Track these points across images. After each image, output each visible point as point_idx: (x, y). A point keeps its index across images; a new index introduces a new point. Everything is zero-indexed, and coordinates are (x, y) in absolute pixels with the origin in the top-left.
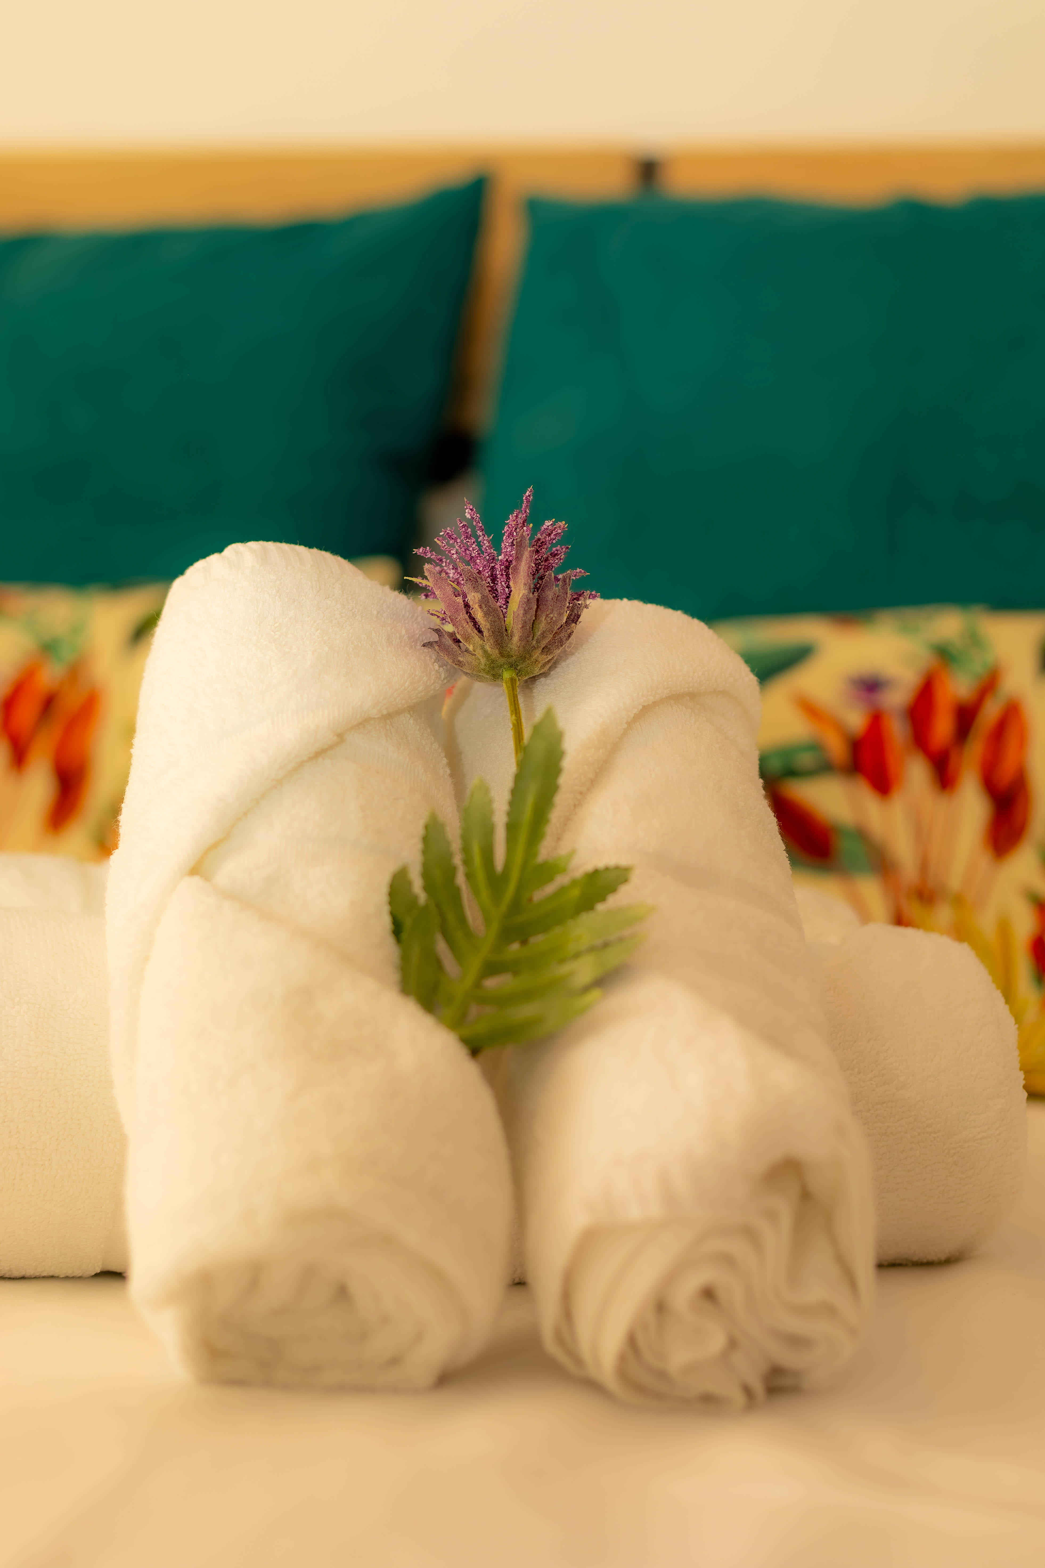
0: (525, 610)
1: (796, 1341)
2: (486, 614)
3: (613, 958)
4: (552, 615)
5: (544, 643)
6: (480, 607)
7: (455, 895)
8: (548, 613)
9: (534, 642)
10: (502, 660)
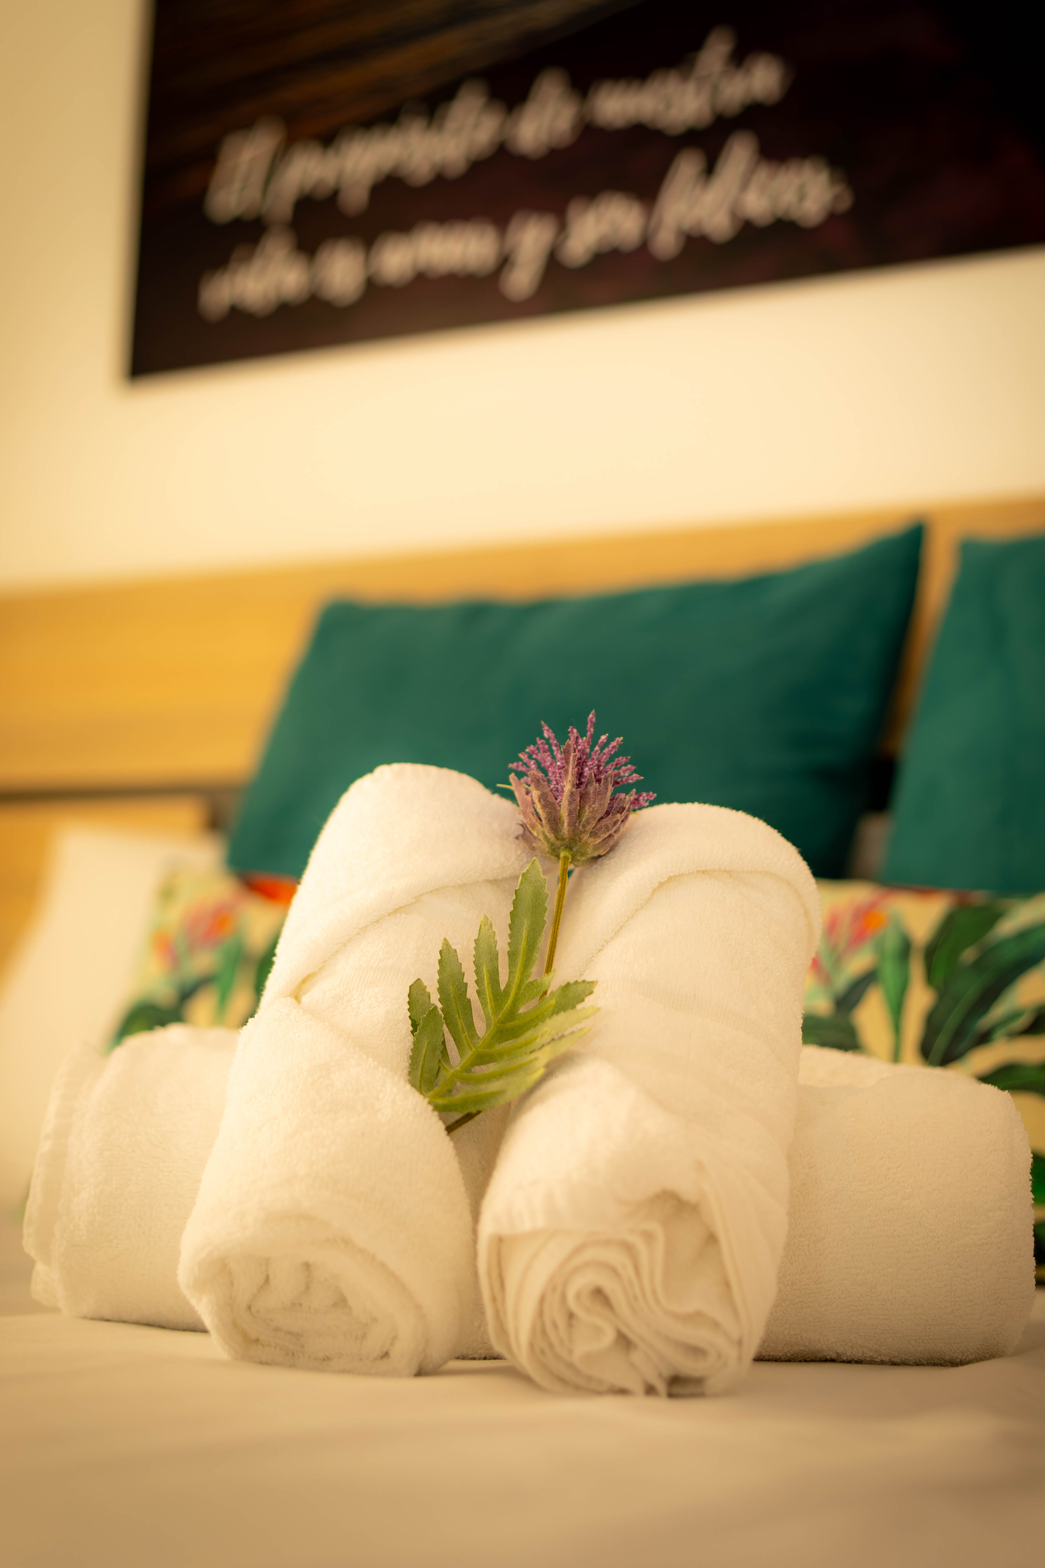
0: (569, 801)
1: (697, 1351)
2: (544, 807)
3: (563, 1047)
4: (593, 806)
5: (589, 828)
6: (539, 801)
7: (467, 1006)
8: (590, 804)
9: (581, 827)
10: (558, 843)
